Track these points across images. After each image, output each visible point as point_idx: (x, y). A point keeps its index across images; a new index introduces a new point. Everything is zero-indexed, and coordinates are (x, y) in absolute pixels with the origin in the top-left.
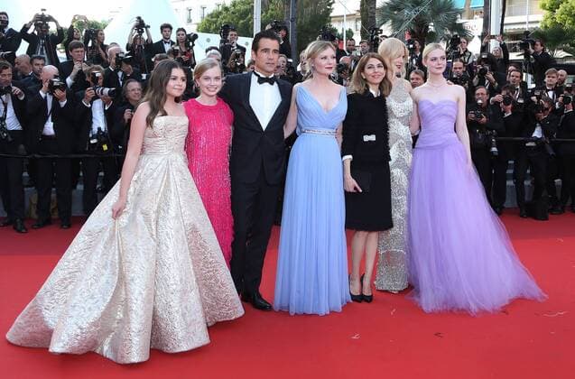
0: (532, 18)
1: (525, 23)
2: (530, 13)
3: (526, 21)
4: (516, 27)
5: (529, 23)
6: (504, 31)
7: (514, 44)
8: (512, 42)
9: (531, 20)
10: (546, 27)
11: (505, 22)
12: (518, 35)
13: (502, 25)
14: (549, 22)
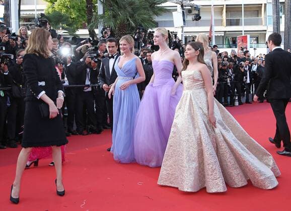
0: (39, 7)
1: (34, 10)
2: (37, 4)
3: (34, 8)
4: (28, 13)
5: (38, 10)
6: (21, 15)
7: (27, 25)
8: (26, 23)
9: (38, 9)
10: (49, 13)
11: (21, 9)
12: (30, 18)
13: (19, 10)
14: (50, 10)
